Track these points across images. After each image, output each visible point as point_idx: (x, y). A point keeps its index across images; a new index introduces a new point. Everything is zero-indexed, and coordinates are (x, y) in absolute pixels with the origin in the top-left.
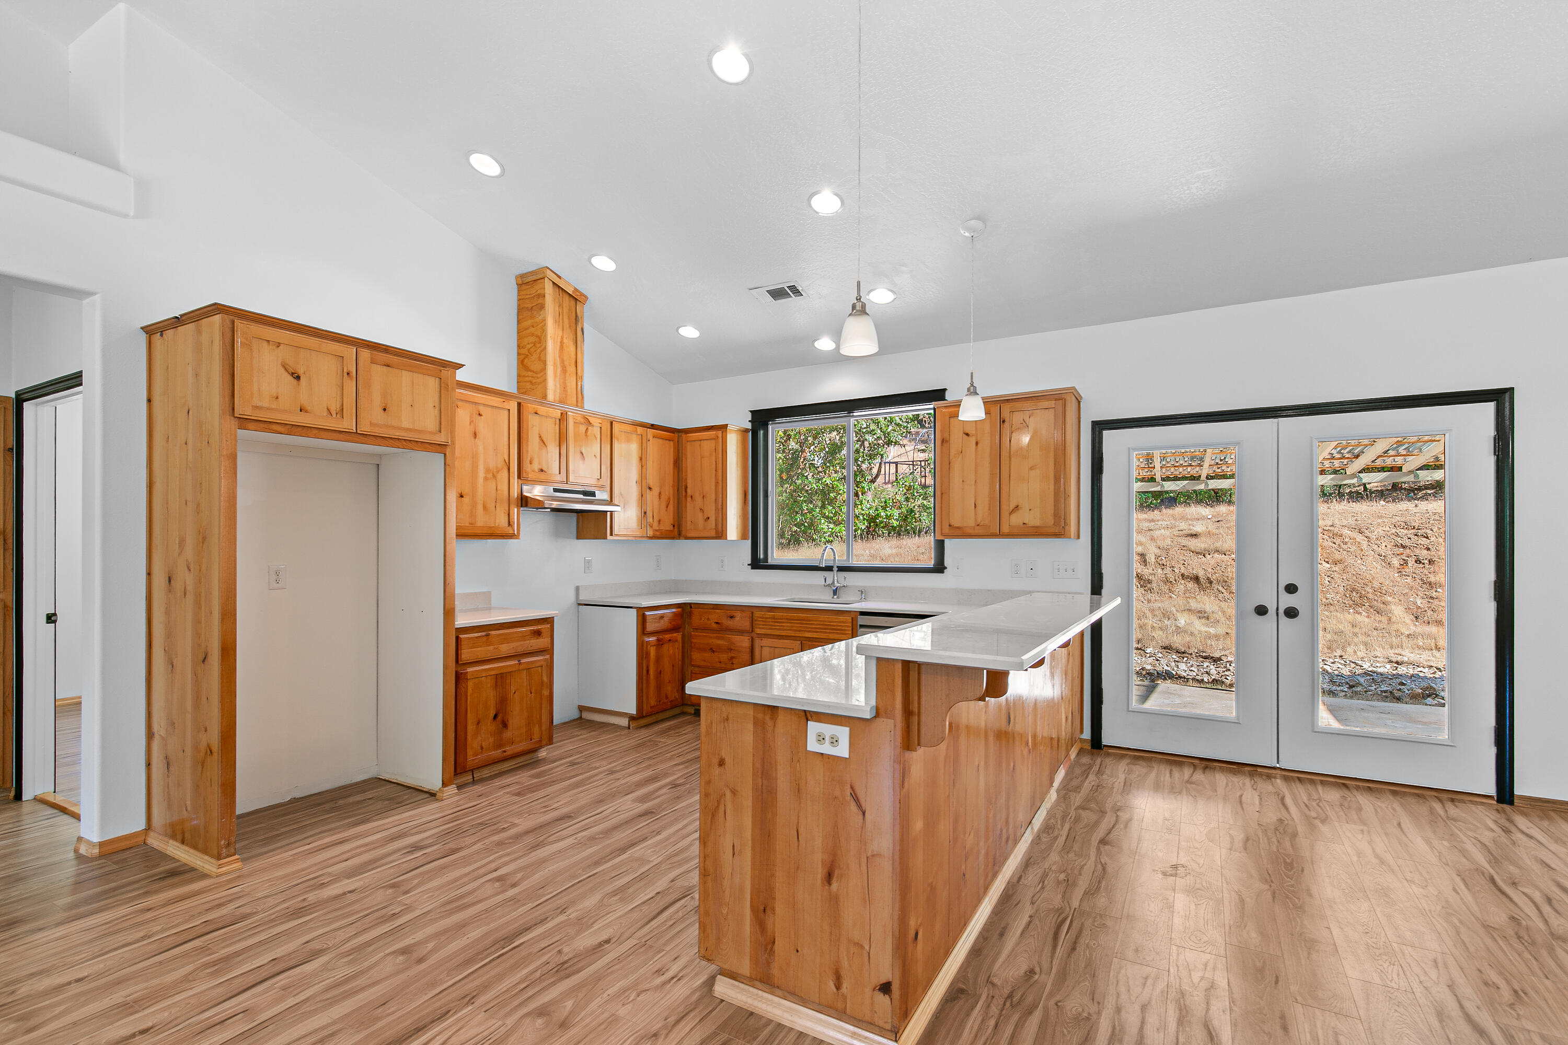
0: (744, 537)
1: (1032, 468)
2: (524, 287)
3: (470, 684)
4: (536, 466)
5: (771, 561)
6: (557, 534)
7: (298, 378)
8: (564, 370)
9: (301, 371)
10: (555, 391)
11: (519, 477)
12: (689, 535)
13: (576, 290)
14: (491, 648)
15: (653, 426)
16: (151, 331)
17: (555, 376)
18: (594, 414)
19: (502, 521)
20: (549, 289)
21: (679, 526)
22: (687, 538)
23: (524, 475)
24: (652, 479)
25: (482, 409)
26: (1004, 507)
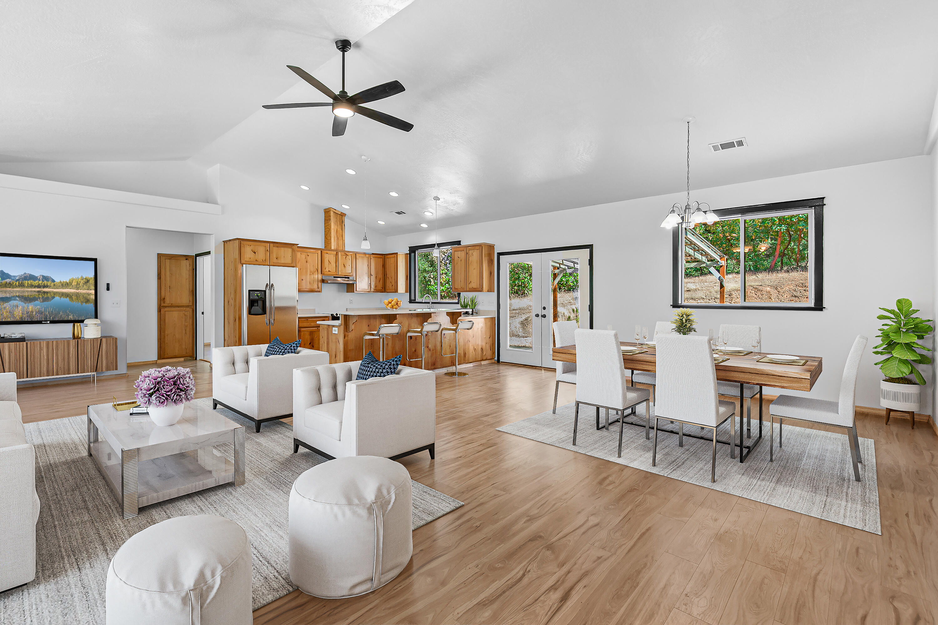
0: (406, 292)
1: (474, 269)
2: (326, 213)
3: (302, 333)
4: (327, 270)
5: (417, 301)
6: (339, 291)
7: (255, 253)
8: (338, 239)
9: (256, 252)
10: (334, 246)
11: (321, 273)
12: (388, 291)
13: (342, 213)
14: (309, 324)
15: (373, 254)
16: (225, 242)
17: (335, 241)
18: (349, 252)
19: (315, 287)
20: (332, 213)
21: (385, 288)
22: (387, 292)
23: (323, 273)
24: (373, 273)
25: (309, 254)
26: (468, 282)
